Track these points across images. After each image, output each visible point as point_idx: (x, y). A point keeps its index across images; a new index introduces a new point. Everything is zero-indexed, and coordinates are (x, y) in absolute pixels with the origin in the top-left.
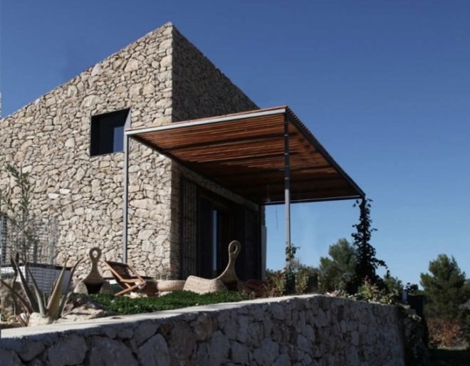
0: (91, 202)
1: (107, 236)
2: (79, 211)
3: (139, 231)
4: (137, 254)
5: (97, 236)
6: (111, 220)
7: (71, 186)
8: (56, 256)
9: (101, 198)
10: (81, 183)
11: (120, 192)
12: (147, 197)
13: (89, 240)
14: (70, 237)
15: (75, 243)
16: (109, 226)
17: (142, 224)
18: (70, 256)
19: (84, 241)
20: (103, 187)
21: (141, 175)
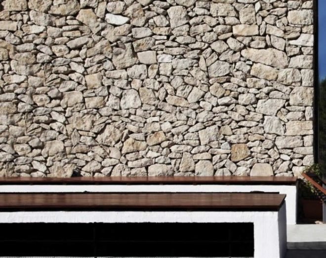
0: (169, 43)
1: (202, 104)
2: (146, 57)
3: (258, 99)
4: (257, 137)
5: (183, 103)
6: (208, 77)
7: (129, 11)
8: (102, 131)
9: (188, 39)
10: (149, 9)
11: (224, 32)
12: (272, 47)
13: (168, 108)
14: (130, 100)
15: (139, 112)
16: (205, 88)
17: (266, 90)
18: (131, 132)
19: (157, 109)
20: (191, 22)
21: (261, 9)
